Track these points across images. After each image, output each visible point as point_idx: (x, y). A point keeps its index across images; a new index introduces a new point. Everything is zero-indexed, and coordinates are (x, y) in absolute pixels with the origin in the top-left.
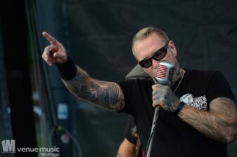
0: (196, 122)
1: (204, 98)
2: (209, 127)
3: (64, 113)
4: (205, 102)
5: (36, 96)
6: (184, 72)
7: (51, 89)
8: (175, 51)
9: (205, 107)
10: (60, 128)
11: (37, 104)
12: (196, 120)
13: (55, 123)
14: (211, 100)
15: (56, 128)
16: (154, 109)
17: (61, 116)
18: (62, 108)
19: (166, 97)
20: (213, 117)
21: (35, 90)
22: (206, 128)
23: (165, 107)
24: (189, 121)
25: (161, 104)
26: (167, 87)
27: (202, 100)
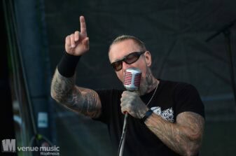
0: (161, 132)
1: (171, 111)
2: (172, 139)
3: (44, 122)
4: (171, 114)
5: (16, 105)
6: (158, 82)
7: (31, 98)
8: (149, 61)
9: (172, 119)
10: (40, 137)
11: (17, 113)
12: (160, 130)
13: (35, 132)
14: (178, 113)
15: (37, 136)
16: (124, 116)
17: (41, 125)
18: (42, 117)
19: (132, 104)
20: (178, 130)
21: (16, 99)
22: (169, 139)
23: (132, 113)
24: (154, 130)
25: (128, 111)
26: (134, 93)
27: (169, 113)
